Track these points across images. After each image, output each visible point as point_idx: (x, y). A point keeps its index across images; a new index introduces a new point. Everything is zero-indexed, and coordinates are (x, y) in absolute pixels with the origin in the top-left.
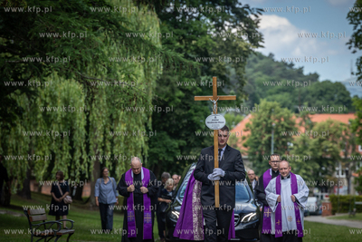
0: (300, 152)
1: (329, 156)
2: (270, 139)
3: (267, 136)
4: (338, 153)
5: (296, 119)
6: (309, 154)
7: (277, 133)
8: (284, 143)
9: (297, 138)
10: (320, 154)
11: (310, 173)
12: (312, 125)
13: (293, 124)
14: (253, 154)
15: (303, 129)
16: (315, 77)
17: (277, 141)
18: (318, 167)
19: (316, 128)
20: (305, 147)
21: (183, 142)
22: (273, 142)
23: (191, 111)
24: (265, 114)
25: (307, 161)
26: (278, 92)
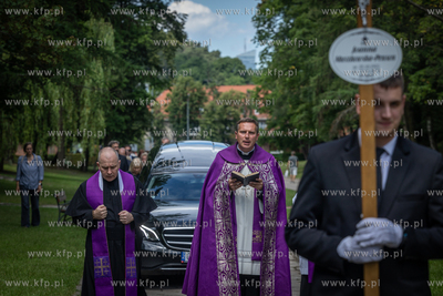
0: (210, 116)
1: (231, 119)
2: (186, 106)
3: (184, 103)
4: (238, 116)
5: (206, 90)
6: (216, 117)
7: (192, 101)
8: (197, 109)
9: (207, 105)
10: (225, 117)
11: (218, 132)
12: (218, 95)
13: (204, 94)
14: (173, 117)
15: (211, 98)
16: (217, 53)
17: (192, 107)
18: (223, 127)
19: (221, 96)
20: (214, 112)
21: (128, 117)
22: (188, 108)
23: (134, 93)
24: (182, 86)
25: (214, 122)
26: (189, 66)
